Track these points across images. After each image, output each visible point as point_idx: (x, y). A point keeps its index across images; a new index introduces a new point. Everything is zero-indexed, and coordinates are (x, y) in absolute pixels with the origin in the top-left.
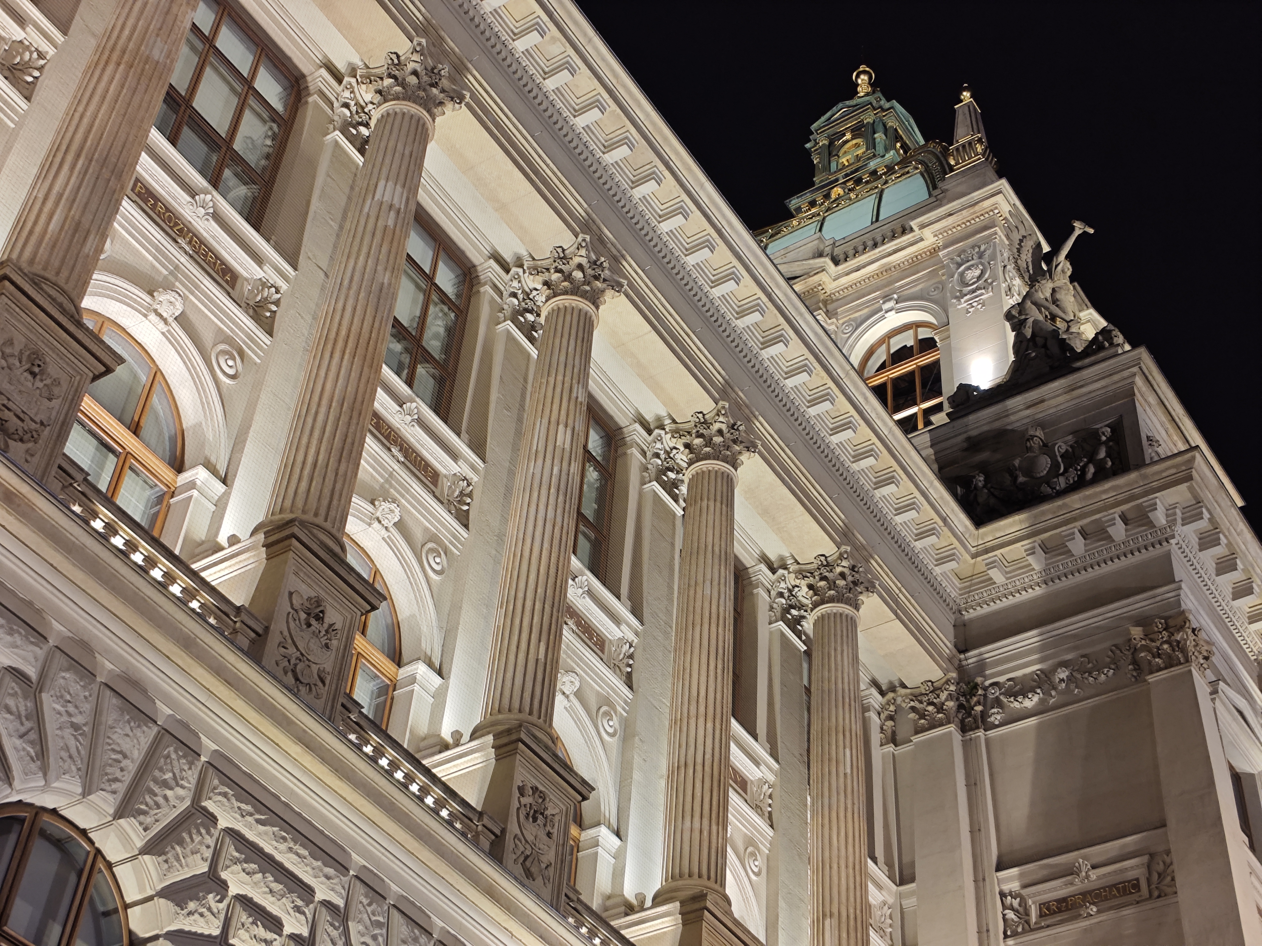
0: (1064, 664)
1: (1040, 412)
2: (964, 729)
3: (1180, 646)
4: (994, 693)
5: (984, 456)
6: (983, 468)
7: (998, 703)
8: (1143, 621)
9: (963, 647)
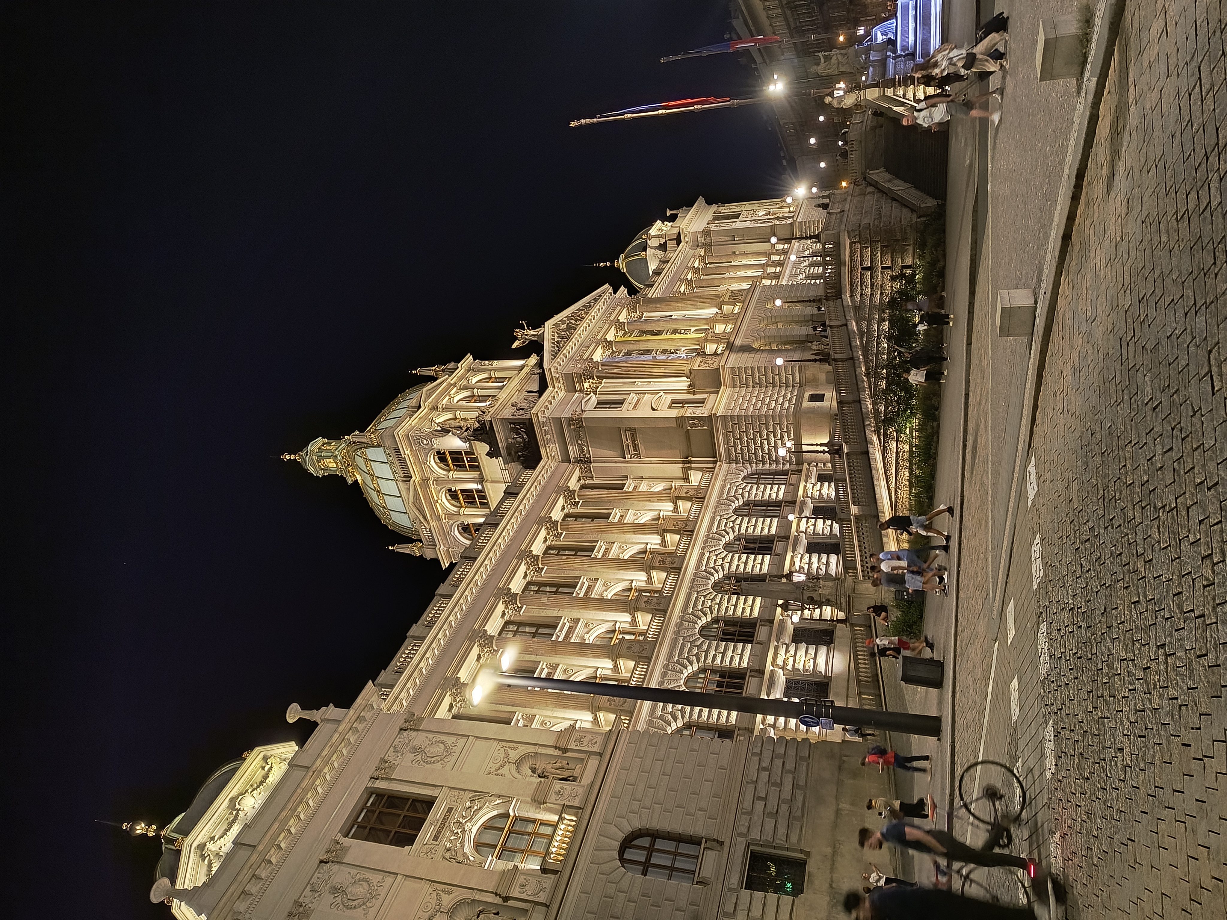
0: (577, 441)
1: (503, 439)
2: (591, 463)
3: (577, 419)
4: (581, 456)
5: (513, 452)
6: (516, 452)
7: (584, 455)
8: (570, 425)
9: (569, 462)
